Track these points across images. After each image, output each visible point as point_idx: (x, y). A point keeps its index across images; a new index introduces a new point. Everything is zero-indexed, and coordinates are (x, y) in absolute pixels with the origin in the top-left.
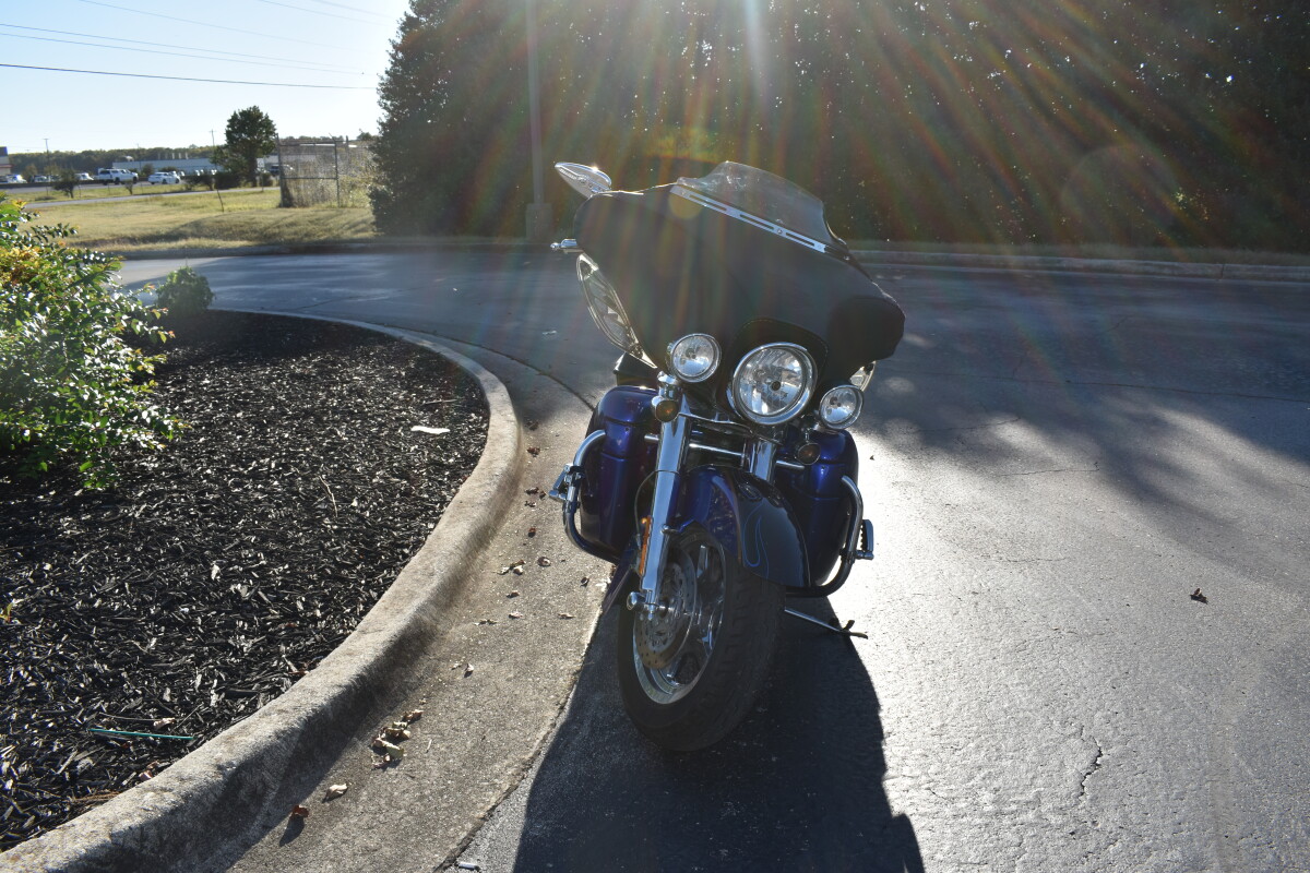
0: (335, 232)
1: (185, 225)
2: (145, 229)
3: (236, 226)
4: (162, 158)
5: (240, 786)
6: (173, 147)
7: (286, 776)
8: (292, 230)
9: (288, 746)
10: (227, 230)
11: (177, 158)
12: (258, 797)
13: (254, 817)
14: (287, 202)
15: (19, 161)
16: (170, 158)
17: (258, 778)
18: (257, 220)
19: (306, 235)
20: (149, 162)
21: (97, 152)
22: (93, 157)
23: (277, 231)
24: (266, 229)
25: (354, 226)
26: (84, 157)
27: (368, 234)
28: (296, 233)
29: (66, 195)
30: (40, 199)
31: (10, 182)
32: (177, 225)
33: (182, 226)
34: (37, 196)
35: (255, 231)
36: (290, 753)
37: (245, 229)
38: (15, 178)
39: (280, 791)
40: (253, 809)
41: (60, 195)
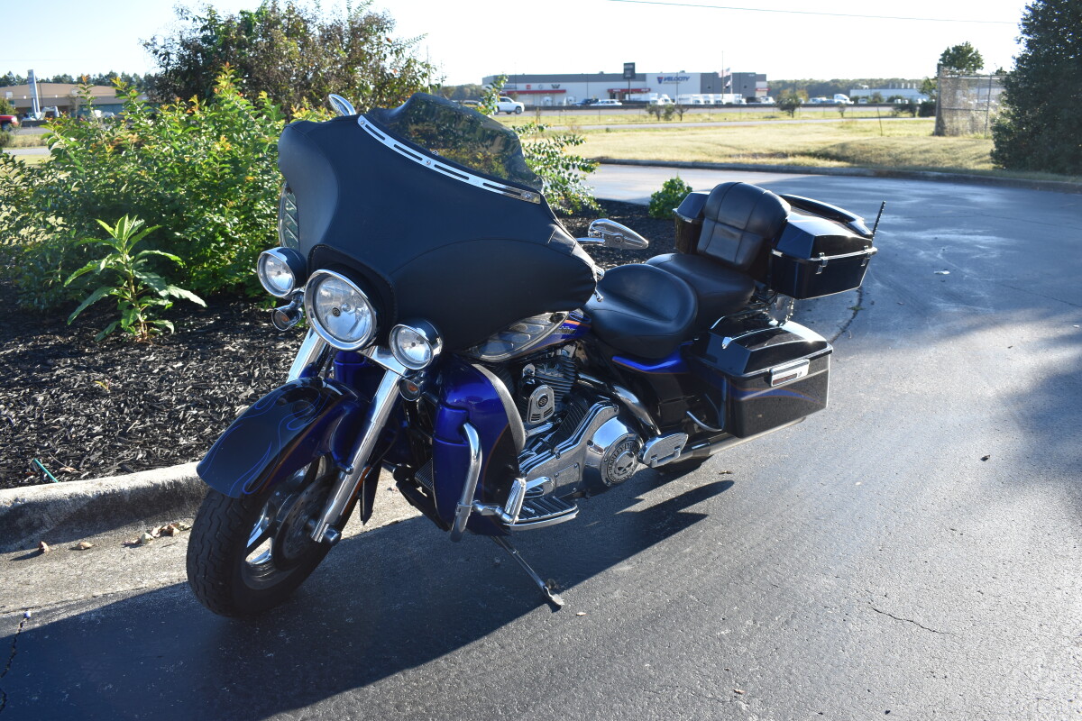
0: (960, 161)
1: (834, 146)
2: (799, 147)
3: (876, 149)
4: (893, 87)
5: (21, 515)
6: (908, 78)
7: (64, 523)
8: (922, 157)
9: (74, 505)
10: (867, 152)
11: (906, 88)
12: (31, 528)
13: (21, 538)
14: (940, 131)
15: (781, 85)
16: (900, 87)
17: (37, 516)
18: (898, 145)
19: (933, 162)
20: (878, 91)
21: (844, 81)
22: (839, 84)
23: (909, 156)
24: (902, 153)
25: (980, 157)
26: (832, 84)
27: (988, 166)
28: (925, 160)
29: (789, 115)
30: (767, 117)
31: (764, 102)
32: (827, 145)
33: (831, 146)
34: (765, 115)
35: (890, 155)
36: (73, 510)
37: (882, 152)
38: (767, 99)
39: (51, 532)
40: (23, 533)
41: (784, 116)
